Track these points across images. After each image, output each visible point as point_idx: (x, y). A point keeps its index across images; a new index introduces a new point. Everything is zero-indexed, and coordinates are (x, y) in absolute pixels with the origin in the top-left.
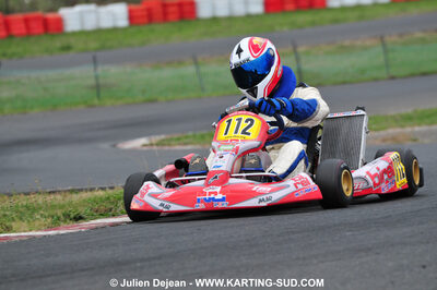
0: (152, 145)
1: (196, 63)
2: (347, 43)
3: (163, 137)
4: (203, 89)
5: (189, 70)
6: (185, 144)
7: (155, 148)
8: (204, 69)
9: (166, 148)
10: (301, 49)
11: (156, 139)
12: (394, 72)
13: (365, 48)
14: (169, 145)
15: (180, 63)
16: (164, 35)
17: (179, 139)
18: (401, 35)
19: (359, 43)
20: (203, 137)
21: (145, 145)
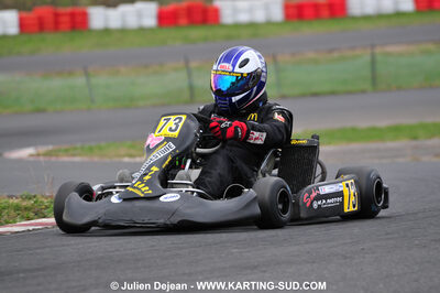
0: (38, 155)
1: (87, 74)
3: (50, 147)
4: (92, 101)
5: (80, 81)
6: (74, 155)
7: (41, 158)
8: (94, 81)
9: (53, 159)
10: (193, 65)
11: (43, 149)
14: (57, 156)
15: (71, 73)
16: (55, 45)
17: (66, 150)
18: (293, 54)
20: (91, 149)
21: (31, 155)
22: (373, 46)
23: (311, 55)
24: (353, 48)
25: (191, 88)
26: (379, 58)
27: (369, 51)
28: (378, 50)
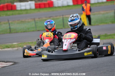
2: (23, 20)
10: (10, 22)
12: (38, 29)
13: (29, 22)
18: (39, 18)
19: (27, 20)
22: (63, 15)
23: (44, 18)
24: (57, 16)
25: (10, 28)
26: (64, 19)
27: (62, 17)
28: (64, 16)
